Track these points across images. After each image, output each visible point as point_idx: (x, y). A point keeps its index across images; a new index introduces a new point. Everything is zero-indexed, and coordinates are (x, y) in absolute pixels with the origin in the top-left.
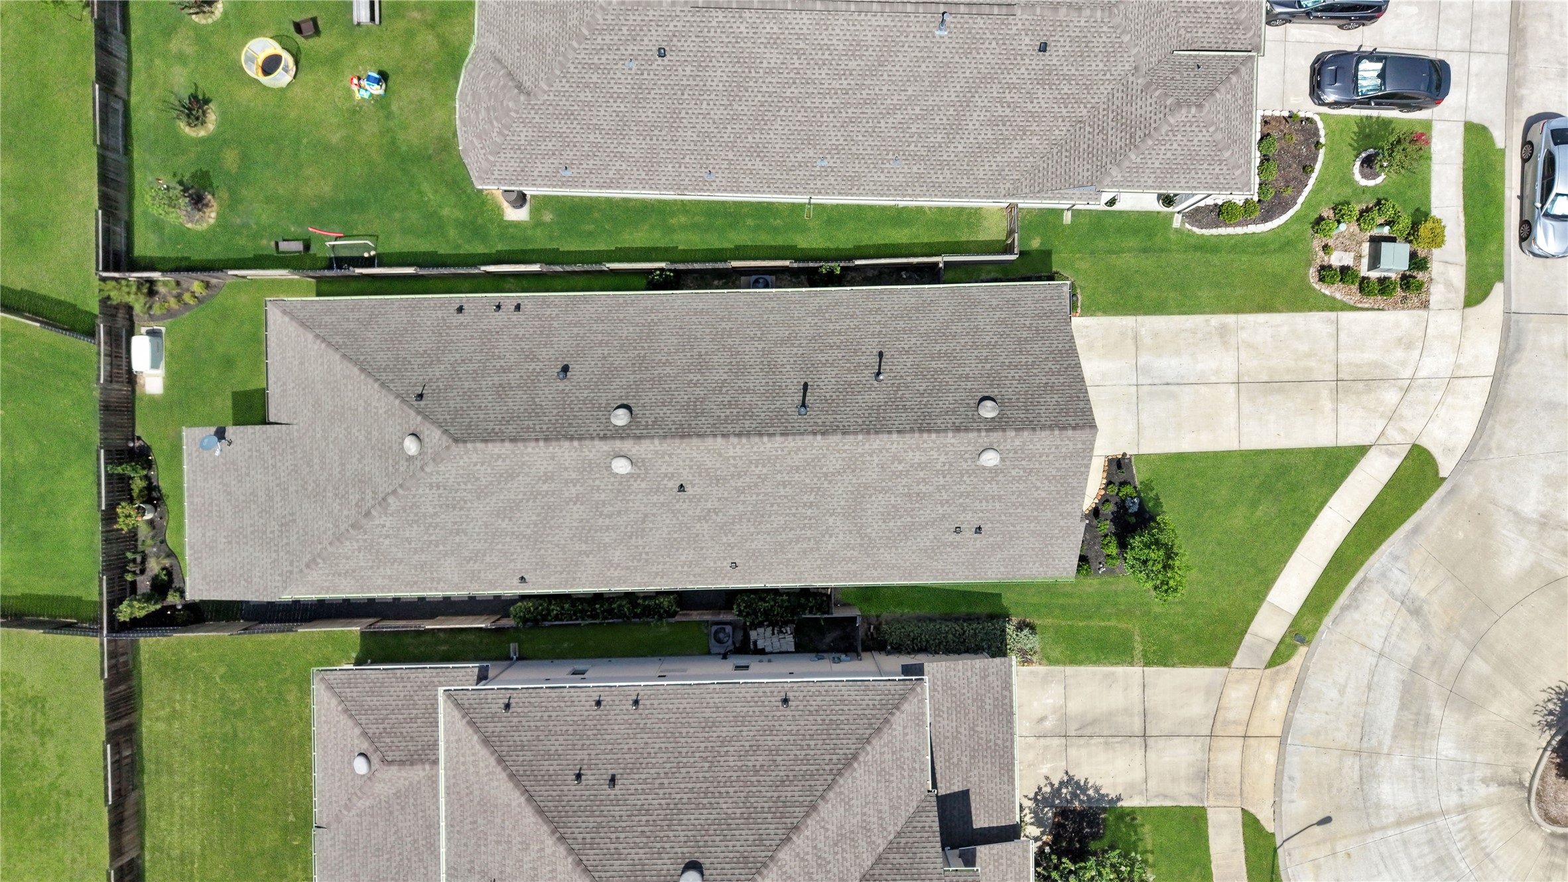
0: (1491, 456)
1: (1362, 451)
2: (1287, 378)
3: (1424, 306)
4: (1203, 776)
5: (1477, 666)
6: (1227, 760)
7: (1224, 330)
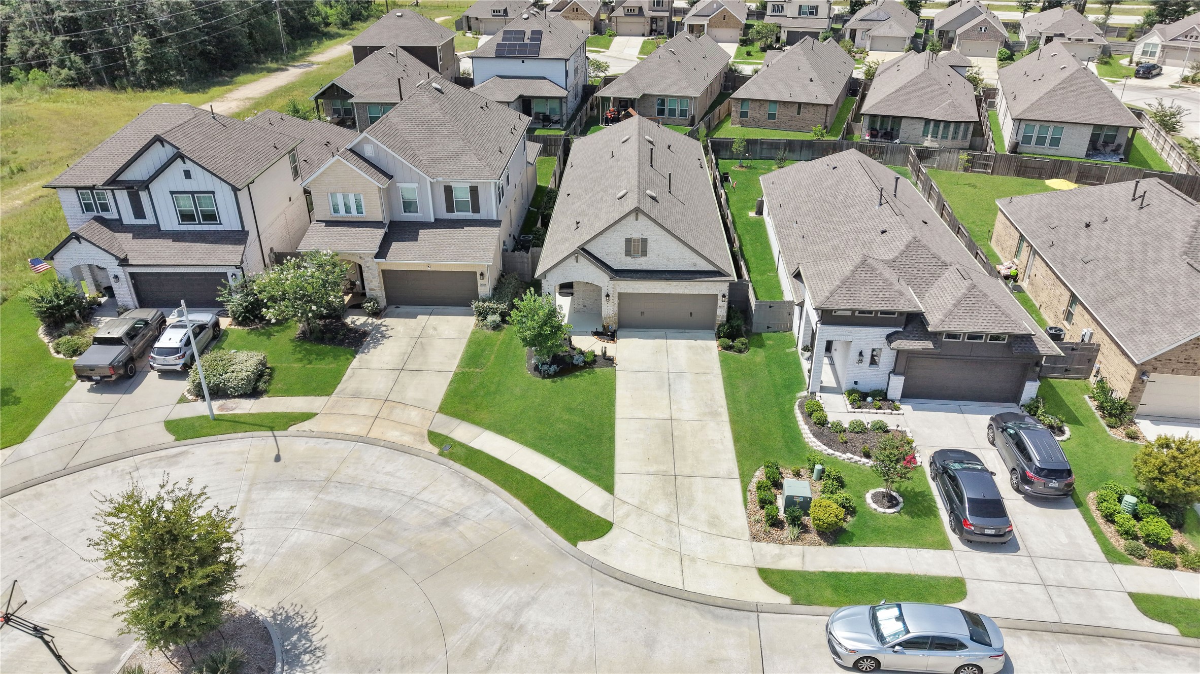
0: (595, 587)
1: (610, 488)
2: (676, 446)
3: (755, 538)
4: (357, 395)
5: (373, 564)
6: (364, 408)
7: (714, 414)
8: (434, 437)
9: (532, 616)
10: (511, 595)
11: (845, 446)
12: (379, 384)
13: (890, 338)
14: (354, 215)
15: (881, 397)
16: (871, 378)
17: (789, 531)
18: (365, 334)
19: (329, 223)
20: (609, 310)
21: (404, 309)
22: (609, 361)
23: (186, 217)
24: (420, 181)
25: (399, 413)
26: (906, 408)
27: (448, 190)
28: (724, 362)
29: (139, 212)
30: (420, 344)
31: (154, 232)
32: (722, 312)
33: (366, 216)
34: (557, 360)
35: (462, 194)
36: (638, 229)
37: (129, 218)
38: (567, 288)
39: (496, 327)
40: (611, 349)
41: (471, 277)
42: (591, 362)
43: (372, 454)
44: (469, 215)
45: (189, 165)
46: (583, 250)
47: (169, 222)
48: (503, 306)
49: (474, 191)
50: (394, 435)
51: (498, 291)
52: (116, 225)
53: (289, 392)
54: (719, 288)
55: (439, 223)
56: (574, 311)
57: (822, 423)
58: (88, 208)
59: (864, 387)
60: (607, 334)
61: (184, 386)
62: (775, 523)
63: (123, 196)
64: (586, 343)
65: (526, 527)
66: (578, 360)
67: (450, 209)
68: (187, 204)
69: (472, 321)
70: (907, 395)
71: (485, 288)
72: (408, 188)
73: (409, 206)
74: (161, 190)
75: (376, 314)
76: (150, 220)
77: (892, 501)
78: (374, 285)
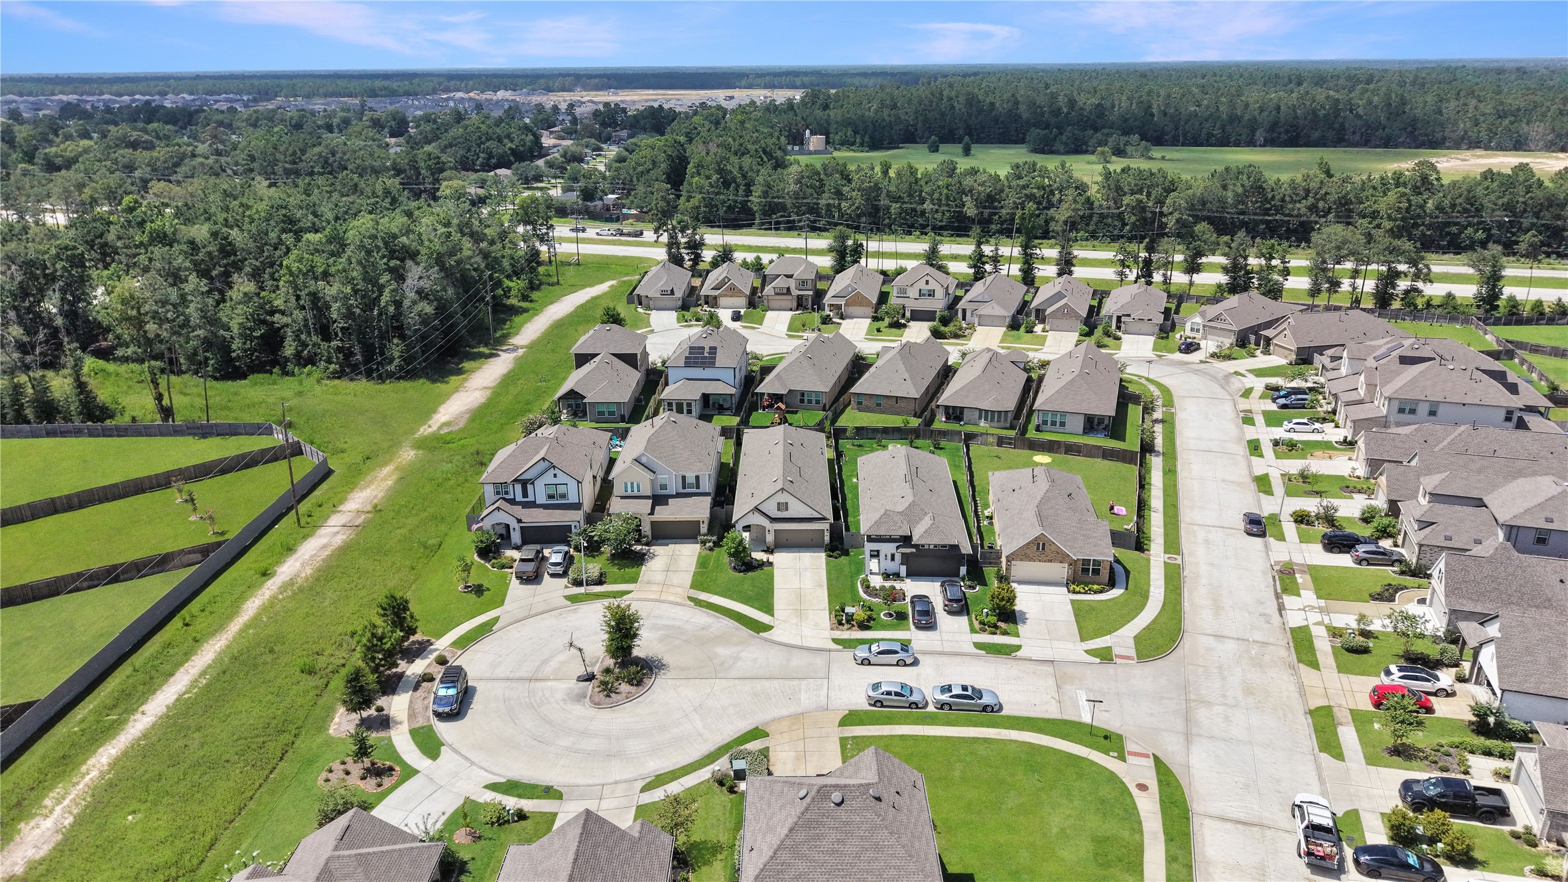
0: (768, 646)
1: (773, 615)
2: (802, 599)
3: (832, 629)
4: (649, 583)
5: (677, 642)
6: (654, 588)
7: (821, 586)
8: (690, 599)
9: (743, 655)
10: (734, 649)
11: (876, 596)
12: (659, 577)
13: (898, 548)
14: (636, 493)
15: (897, 576)
16: (892, 567)
17: (846, 626)
18: (645, 554)
19: (622, 497)
20: (770, 538)
21: (660, 541)
22: (771, 564)
23: (551, 497)
24: (670, 473)
25: (671, 589)
26: (908, 581)
27: (684, 478)
28: (827, 564)
29: (525, 495)
30: (673, 558)
31: (533, 505)
32: (827, 538)
33: (642, 493)
34: (744, 564)
35: (691, 479)
36: (783, 498)
37: (519, 498)
38: (747, 528)
39: (711, 549)
40: (771, 558)
41: (697, 524)
42: (761, 565)
43: (664, 606)
44: (695, 490)
45: (557, 471)
46: (757, 509)
47: (542, 499)
48: (714, 538)
49: (697, 478)
50: (672, 598)
51: (710, 531)
52: (512, 502)
53: (615, 582)
54: (825, 526)
55: (678, 495)
56: (752, 540)
57: (868, 587)
58: (498, 493)
59: (889, 572)
60: (769, 551)
61: (564, 581)
62: (840, 623)
63: (518, 487)
64: (759, 556)
65: (737, 629)
66: (755, 564)
67: (684, 487)
68: (552, 491)
69: (698, 546)
70: (909, 575)
71: (704, 529)
72: (663, 478)
73: (664, 487)
74: (540, 484)
75: (647, 544)
76: (531, 498)
77: (891, 615)
78: (646, 529)
